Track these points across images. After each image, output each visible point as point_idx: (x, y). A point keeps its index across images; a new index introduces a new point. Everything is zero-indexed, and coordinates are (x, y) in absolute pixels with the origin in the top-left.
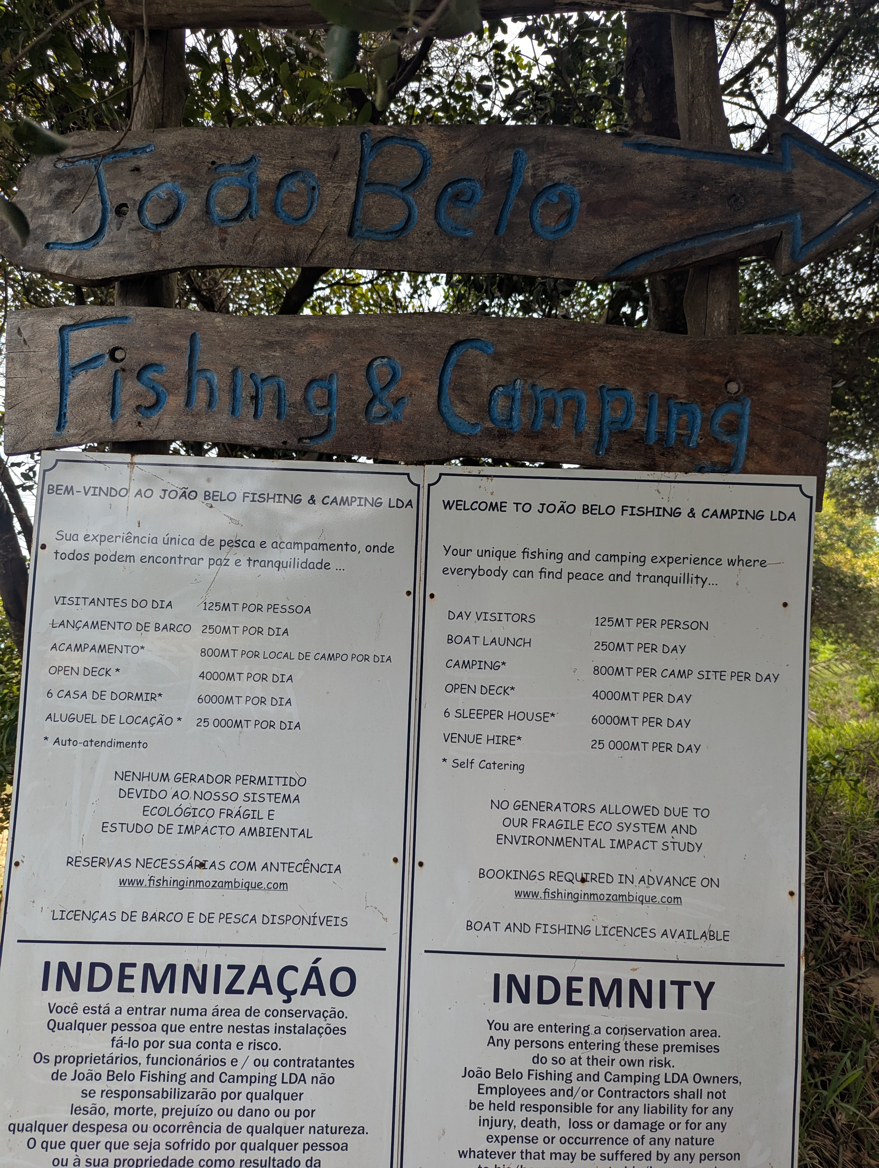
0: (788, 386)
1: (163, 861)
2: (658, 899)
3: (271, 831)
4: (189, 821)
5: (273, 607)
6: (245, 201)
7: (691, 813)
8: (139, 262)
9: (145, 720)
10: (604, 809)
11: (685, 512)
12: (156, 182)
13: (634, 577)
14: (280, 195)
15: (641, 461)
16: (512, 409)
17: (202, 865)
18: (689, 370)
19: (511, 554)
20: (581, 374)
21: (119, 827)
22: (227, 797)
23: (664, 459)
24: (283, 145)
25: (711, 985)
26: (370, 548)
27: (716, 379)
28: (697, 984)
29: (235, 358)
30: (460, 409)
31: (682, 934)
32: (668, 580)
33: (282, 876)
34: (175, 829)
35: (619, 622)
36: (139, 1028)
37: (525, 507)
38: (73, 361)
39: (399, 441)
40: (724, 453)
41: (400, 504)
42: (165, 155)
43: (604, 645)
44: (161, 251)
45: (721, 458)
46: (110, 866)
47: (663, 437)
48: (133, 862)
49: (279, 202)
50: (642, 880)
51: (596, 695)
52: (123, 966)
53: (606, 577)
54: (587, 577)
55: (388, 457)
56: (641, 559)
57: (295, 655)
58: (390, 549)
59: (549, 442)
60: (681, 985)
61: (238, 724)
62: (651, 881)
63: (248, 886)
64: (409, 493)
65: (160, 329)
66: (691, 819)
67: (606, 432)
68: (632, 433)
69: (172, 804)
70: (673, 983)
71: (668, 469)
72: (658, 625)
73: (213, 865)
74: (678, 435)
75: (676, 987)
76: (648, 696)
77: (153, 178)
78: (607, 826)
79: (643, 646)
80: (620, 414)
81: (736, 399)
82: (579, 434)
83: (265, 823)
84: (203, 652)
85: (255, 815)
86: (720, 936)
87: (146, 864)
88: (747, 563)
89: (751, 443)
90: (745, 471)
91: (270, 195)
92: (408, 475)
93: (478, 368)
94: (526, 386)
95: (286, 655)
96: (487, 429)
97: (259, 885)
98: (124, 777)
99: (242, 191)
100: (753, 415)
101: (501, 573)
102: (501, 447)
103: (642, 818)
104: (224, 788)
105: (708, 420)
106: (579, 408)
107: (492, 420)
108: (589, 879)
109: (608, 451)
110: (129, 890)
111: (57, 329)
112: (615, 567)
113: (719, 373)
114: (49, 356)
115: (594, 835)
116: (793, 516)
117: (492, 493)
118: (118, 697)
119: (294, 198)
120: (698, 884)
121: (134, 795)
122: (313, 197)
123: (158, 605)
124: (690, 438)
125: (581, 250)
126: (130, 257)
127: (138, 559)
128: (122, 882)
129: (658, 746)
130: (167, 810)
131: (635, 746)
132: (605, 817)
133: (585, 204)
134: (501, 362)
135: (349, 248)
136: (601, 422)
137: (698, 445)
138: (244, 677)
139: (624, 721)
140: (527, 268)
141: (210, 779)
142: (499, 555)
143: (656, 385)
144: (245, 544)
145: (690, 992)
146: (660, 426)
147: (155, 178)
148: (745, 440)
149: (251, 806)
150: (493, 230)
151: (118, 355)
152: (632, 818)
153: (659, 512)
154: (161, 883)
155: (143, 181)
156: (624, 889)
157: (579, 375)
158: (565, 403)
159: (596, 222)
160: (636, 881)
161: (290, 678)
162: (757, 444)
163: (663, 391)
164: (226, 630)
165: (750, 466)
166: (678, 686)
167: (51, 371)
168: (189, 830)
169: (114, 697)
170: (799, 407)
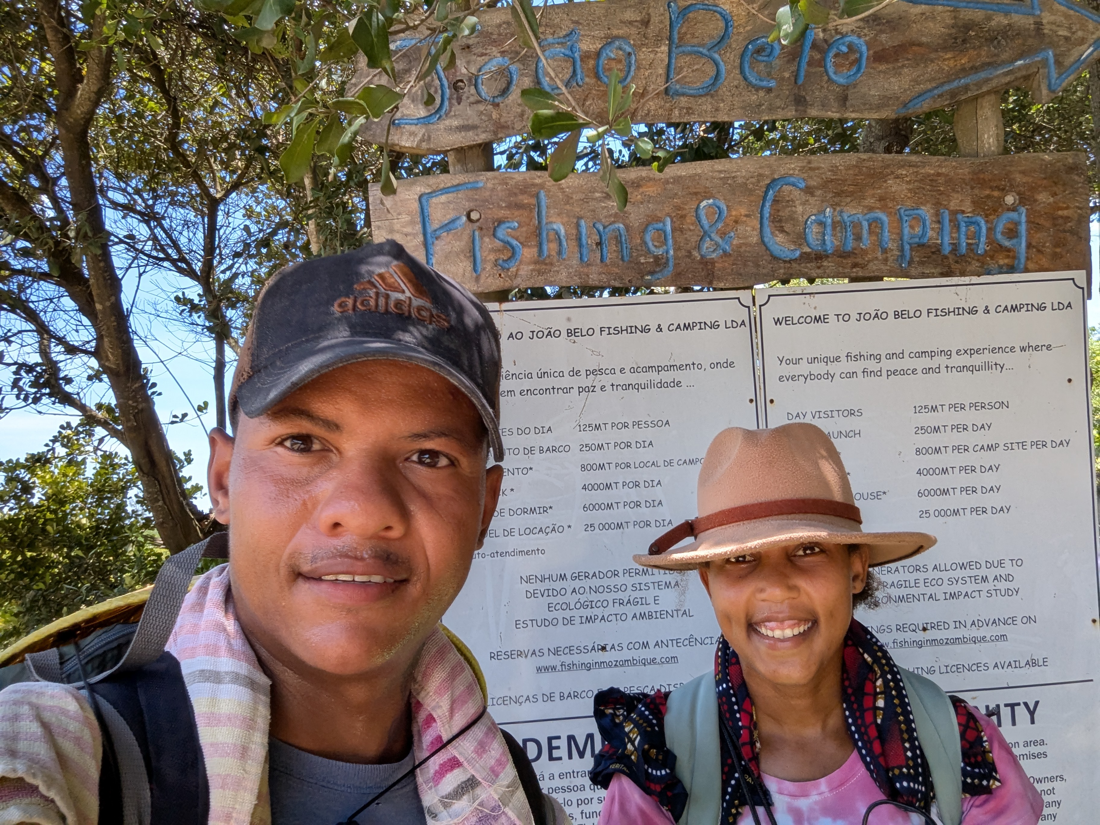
0: (1054, 194)
1: (570, 648)
2: (988, 638)
3: (658, 614)
4: (588, 612)
5: (637, 424)
6: (571, 69)
7: (1008, 563)
8: (484, 132)
9: (541, 530)
10: (935, 567)
11: (981, 309)
12: (486, 58)
13: (943, 369)
14: (601, 62)
15: (938, 270)
16: (824, 235)
17: (604, 648)
18: (972, 188)
19: (837, 359)
20: (881, 199)
21: (529, 623)
22: (617, 589)
23: (958, 266)
24: (599, 18)
25: (1037, 703)
26: (714, 365)
27: (996, 193)
28: (1026, 704)
29: (578, 210)
30: (780, 238)
31: (1010, 664)
32: (972, 369)
33: (672, 651)
34: (578, 620)
35: (934, 409)
36: (570, 789)
37: (846, 317)
38: (434, 225)
39: (729, 271)
40: (1008, 257)
41: (735, 325)
42: (491, 34)
43: (922, 429)
44: (502, 120)
45: (1006, 261)
46: (526, 656)
47: (955, 247)
48: (546, 651)
49: (600, 69)
50: (973, 623)
51: (919, 472)
52: (550, 739)
53: (919, 371)
54: (904, 372)
55: (722, 285)
56: (948, 354)
57: (661, 463)
58: (731, 365)
59: (859, 260)
60: (1012, 706)
61: (619, 526)
62: (981, 624)
63: (645, 663)
64: (742, 315)
65: (508, 190)
66: (1009, 569)
67: (907, 247)
68: (929, 246)
69: (572, 599)
70: (1006, 705)
71: (963, 274)
72: (967, 408)
73: (613, 647)
74: (968, 244)
75: (1009, 708)
76: (964, 469)
77: (482, 55)
78: (939, 582)
79: (955, 427)
80: (918, 230)
81: (1013, 209)
82: (885, 251)
83: (653, 608)
84: (583, 467)
85: (643, 601)
86: (1041, 663)
87: (556, 652)
88: (1036, 348)
89: (1029, 246)
90: (1026, 270)
91: (592, 63)
92: (738, 299)
93: (793, 201)
94: (836, 213)
95: (653, 464)
96: (805, 253)
97: (653, 661)
98: (528, 580)
99: (567, 61)
100: (1028, 222)
101: (829, 376)
102: (819, 268)
103: (968, 572)
104: (613, 582)
105: (990, 230)
106: (882, 228)
107: (808, 245)
108: (929, 627)
109: (910, 263)
110: (546, 676)
111: (417, 197)
112: (926, 362)
113: (998, 188)
114: (412, 223)
115: (930, 590)
116: (1069, 305)
117: (815, 308)
118: (515, 512)
119: (613, 64)
120: (1018, 622)
121: (539, 595)
122: (630, 62)
123: (540, 430)
124: (978, 245)
125: (872, 93)
126: (473, 127)
127: (517, 393)
128: (539, 669)
129: (975, 510)
130: (568, 605)
131: (956, 512)
132: (937, 574)
133: (871, 52)
134: (812, 194)
135: (668, 105)
136: (901, 239)
137: (986, 251)
138: (620, 485)
139: (945, 492)
140: (827, 111)
141: (602, 576)
142: (827, 360)
143: (945, 203)
144: (608, 372)
145: (1021, 712)
146: (952, 238)
147: (486, 54)
148: (1024, 245)
149: (638, 594)
150: (793, 79)
151: (474, 216)
152: (959, 573)
153: (959, 311)
154: (570, 667)
155: (474, 57)
156: (959, 633)
157: (880, 200)
158: (870, 225)
159: (883, 67)
160: (968, 625)
161: (659, 483)
162: (1034, 247)
163: (952, 208)
164: (600, 447)
165: (1030, 266)
166: (987, 458)
167: (415, 235)
168: (589, 620)
169: (512, 513)
170: (1065, 213)
